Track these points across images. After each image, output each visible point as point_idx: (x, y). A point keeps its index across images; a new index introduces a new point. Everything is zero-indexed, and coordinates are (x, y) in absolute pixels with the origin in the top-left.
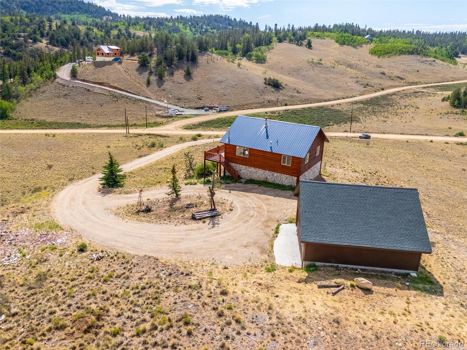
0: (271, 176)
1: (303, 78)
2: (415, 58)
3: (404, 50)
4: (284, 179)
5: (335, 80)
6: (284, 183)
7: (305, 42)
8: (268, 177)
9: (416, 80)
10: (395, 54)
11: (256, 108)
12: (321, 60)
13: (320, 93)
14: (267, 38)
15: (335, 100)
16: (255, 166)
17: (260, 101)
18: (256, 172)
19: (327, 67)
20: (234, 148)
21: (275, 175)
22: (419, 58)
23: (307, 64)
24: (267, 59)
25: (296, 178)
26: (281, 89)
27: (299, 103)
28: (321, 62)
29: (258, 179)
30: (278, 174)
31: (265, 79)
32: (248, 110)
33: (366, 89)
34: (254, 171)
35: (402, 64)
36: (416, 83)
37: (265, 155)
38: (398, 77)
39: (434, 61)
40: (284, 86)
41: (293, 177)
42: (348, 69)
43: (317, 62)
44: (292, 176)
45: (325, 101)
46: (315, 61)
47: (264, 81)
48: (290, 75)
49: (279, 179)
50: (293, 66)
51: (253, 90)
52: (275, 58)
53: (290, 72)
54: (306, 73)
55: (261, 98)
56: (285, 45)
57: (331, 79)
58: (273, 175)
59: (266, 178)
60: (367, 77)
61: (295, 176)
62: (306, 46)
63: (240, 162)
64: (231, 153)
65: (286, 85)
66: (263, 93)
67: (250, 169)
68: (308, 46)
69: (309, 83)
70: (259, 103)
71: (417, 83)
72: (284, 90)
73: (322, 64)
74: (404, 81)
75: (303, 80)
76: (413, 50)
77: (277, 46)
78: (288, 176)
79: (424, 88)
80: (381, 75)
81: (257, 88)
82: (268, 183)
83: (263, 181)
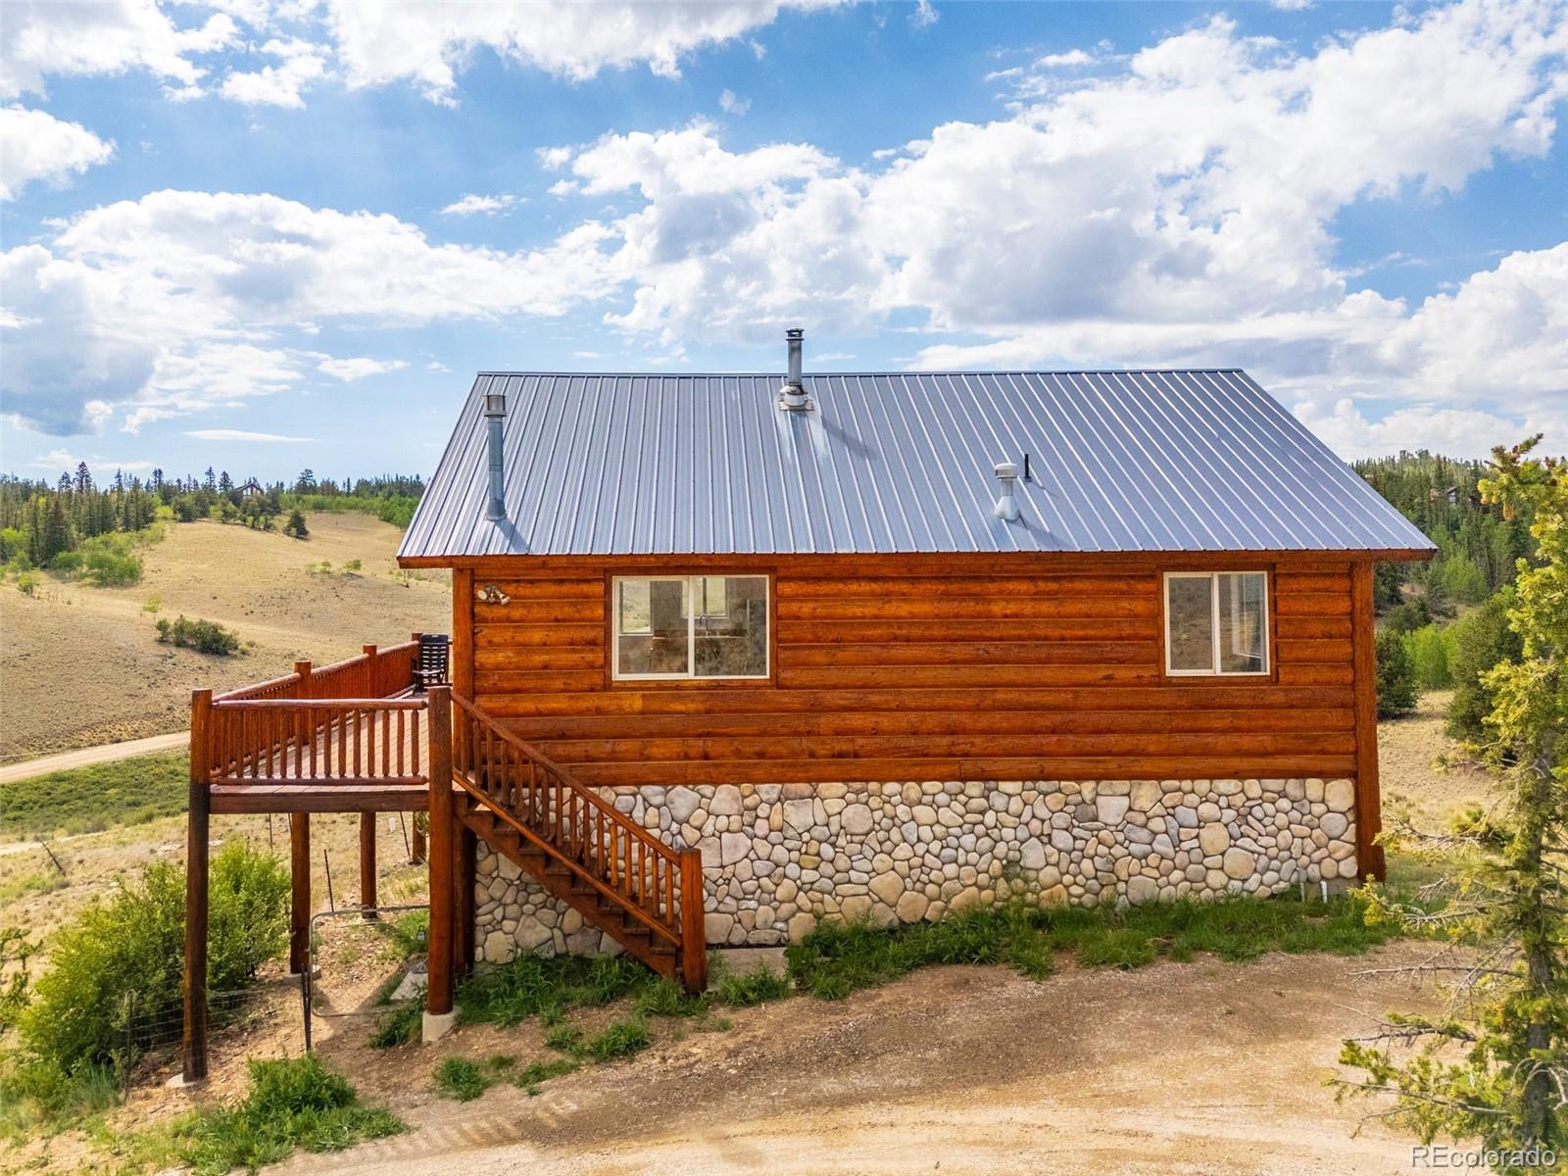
0: (1062, 839)
1: (308, 621)
4: (1216, 836)
5: (427, 622)
6: (1216, 879)
7: (283, 520)
8: (1033, 855)
11: (137, 735)
12: (357, 565)
14: (132, 508)
17: (152, 709)
18: (881, 835)
19: (384, 587)
21: (1111, 803)
23: (307, 579)
24: (146, 573)
25: (1341, 793)
26: (235, 657)
28: (358, 573)
29: (912, 905)
30: (1147, 793)
31: (162, 626)
32: (99, 749)
34: (857, 817)
40: (243, 646)
41: (1314, 786)
43: (345, 571)
44: (1302, 775)
46: (337, 567)
47: (159, 634)
48: (251, 616)
49: (1163, 844)
50: (256, 588)
51: (107, 669)
52: (178, 568)
53: (252, 608)
54: (314, 605)
55: (155, 695)
56: (207, 529)
57: (407, 619)
58: (1085, 815)
59: (1011, 868)
61: (1326, 776)
62: (287, 532)
63: (664, 752)
65: (251, 644)
66: (158, 676)
67: (799, 815)
68: (294, 530)
69: (334, 638)
70: (148, 716)
72: (249, 659)
73: (360, 577)
75: (310, 628)
77: (175, 534)
78: (1253, 787)
81: (130, 663)
82: (1040, 922)
83: (975, 918)
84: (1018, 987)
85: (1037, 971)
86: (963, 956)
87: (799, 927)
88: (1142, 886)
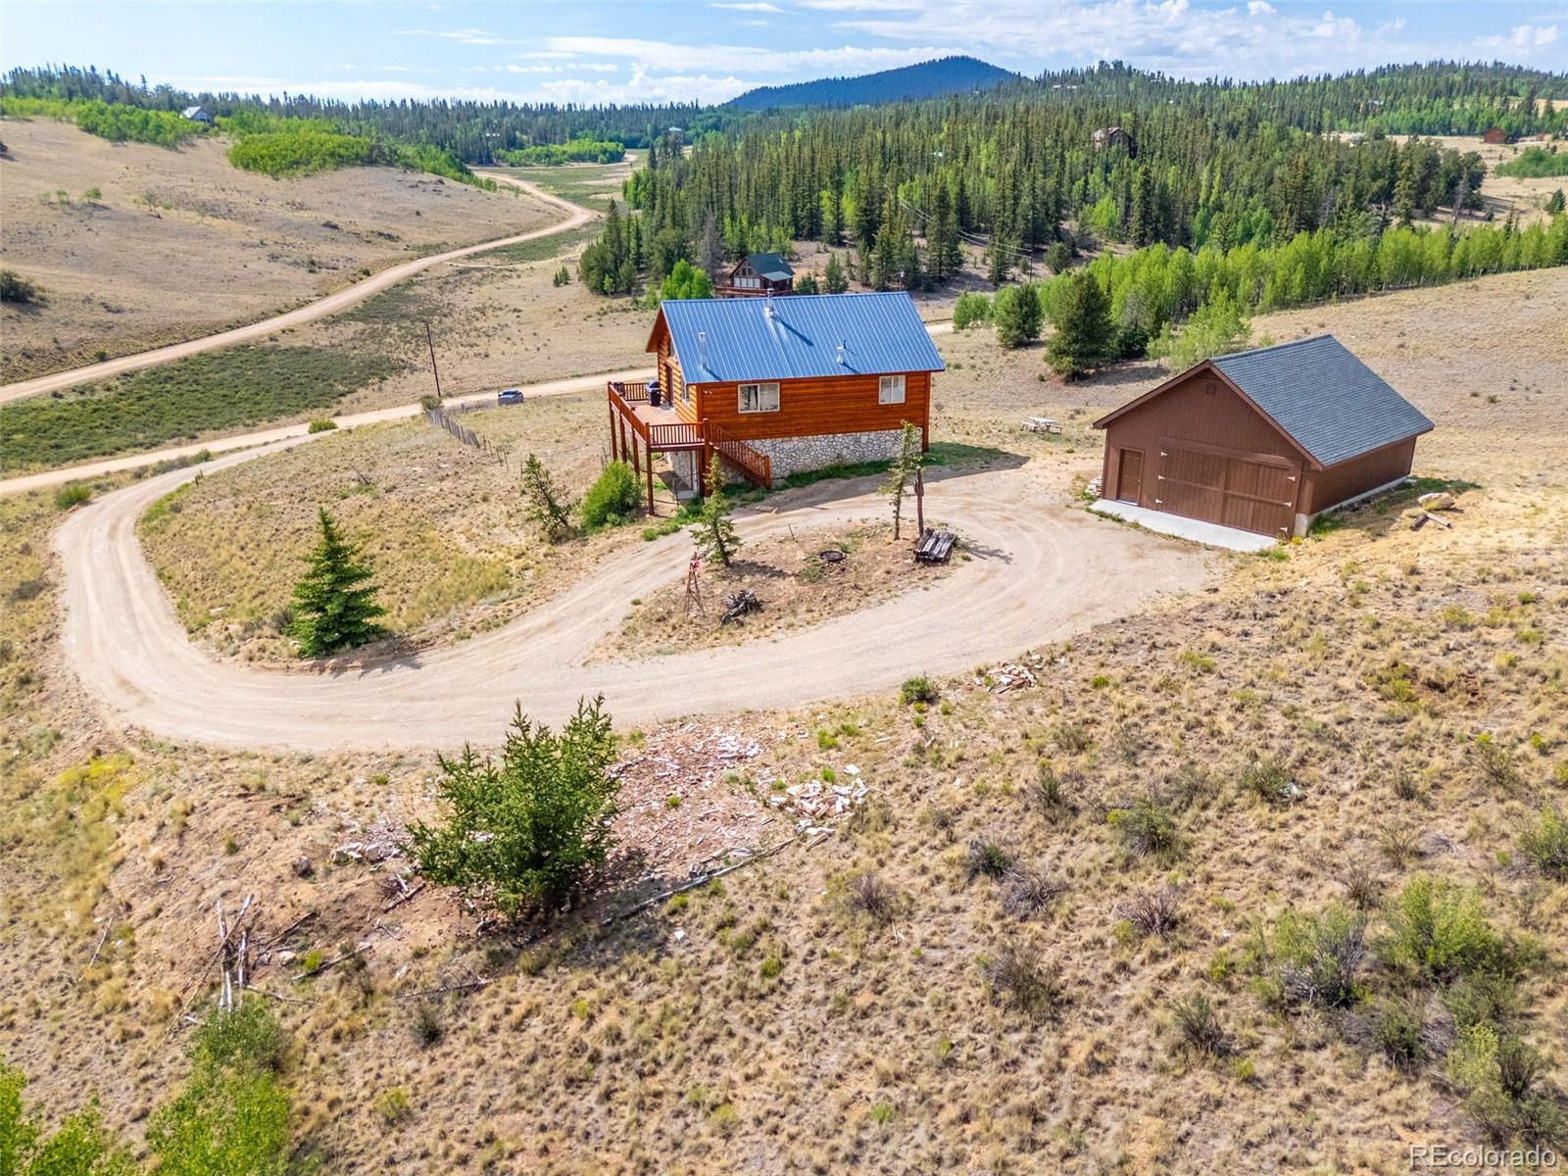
0: (852, 447)
2: (386, 174)
3: (342, 151)
4: (889, 444)
5: (199, 258)
8: (845, 452)
9: (433, 240)
10: (322, 166)
12: (97, 194)
13: (183, 305)
15: (258, 320)
16: (800, 432)
18: (807, 449)
19: (135, 218)
20: (730, 392)
21: (864, 438)
22: (400, 177)
25: (919, 430)
26: (38, 305)
27: (146, 346)
28: (99, 202)
29: (815, 467)
30: (873, 435)
33: (318, 276)
34: (801, 445)
35: (363, 195)
36: (438, 249)
37: (830, 389)
38: (380, 234)
39: (441, 182)
41: (913, 429)
42: (208, 220)
43: (83, 201)
44: (910, 427)
45: (231, 328)
46: (75, 198)
49: (876, 447)
54: (70, 241)
57: (179, 255)
58: (857, 441)
59: (839, 456)
60: (290, 240)
63: (752, 431)
64: (721, 412)
67: (786, 446)
71: (438, 246)
72: (52, 306)
73: (105, 208)
74: (401, 245)
76: (371, 151)
79: (469, 257)
80: (329, 232)
82: (846, 468)
83: (831, 468)
84: (843, 482)
85: (847, 478)
86: (829, 476)
87: (787, 474)
88: (871, 458)
